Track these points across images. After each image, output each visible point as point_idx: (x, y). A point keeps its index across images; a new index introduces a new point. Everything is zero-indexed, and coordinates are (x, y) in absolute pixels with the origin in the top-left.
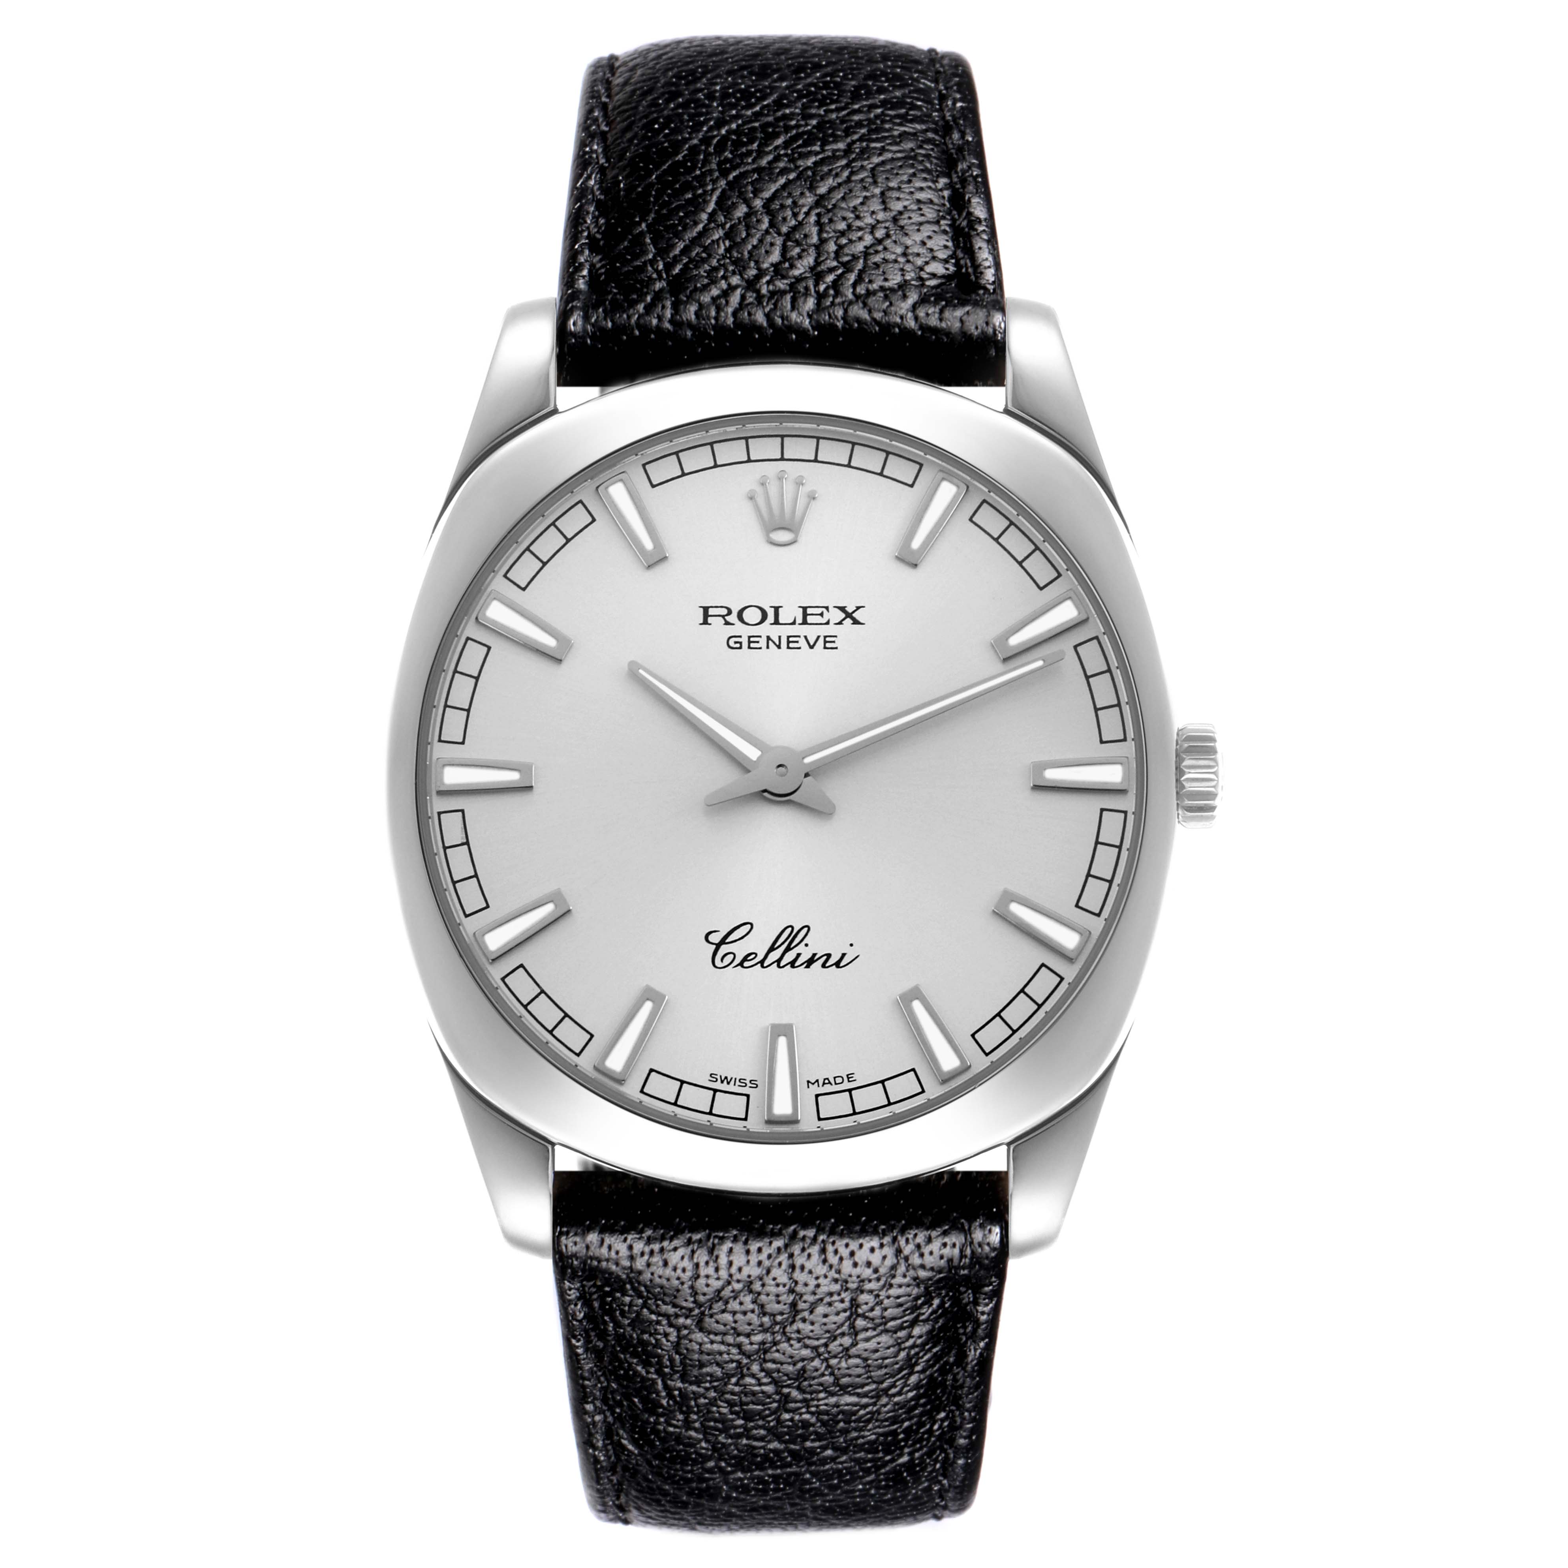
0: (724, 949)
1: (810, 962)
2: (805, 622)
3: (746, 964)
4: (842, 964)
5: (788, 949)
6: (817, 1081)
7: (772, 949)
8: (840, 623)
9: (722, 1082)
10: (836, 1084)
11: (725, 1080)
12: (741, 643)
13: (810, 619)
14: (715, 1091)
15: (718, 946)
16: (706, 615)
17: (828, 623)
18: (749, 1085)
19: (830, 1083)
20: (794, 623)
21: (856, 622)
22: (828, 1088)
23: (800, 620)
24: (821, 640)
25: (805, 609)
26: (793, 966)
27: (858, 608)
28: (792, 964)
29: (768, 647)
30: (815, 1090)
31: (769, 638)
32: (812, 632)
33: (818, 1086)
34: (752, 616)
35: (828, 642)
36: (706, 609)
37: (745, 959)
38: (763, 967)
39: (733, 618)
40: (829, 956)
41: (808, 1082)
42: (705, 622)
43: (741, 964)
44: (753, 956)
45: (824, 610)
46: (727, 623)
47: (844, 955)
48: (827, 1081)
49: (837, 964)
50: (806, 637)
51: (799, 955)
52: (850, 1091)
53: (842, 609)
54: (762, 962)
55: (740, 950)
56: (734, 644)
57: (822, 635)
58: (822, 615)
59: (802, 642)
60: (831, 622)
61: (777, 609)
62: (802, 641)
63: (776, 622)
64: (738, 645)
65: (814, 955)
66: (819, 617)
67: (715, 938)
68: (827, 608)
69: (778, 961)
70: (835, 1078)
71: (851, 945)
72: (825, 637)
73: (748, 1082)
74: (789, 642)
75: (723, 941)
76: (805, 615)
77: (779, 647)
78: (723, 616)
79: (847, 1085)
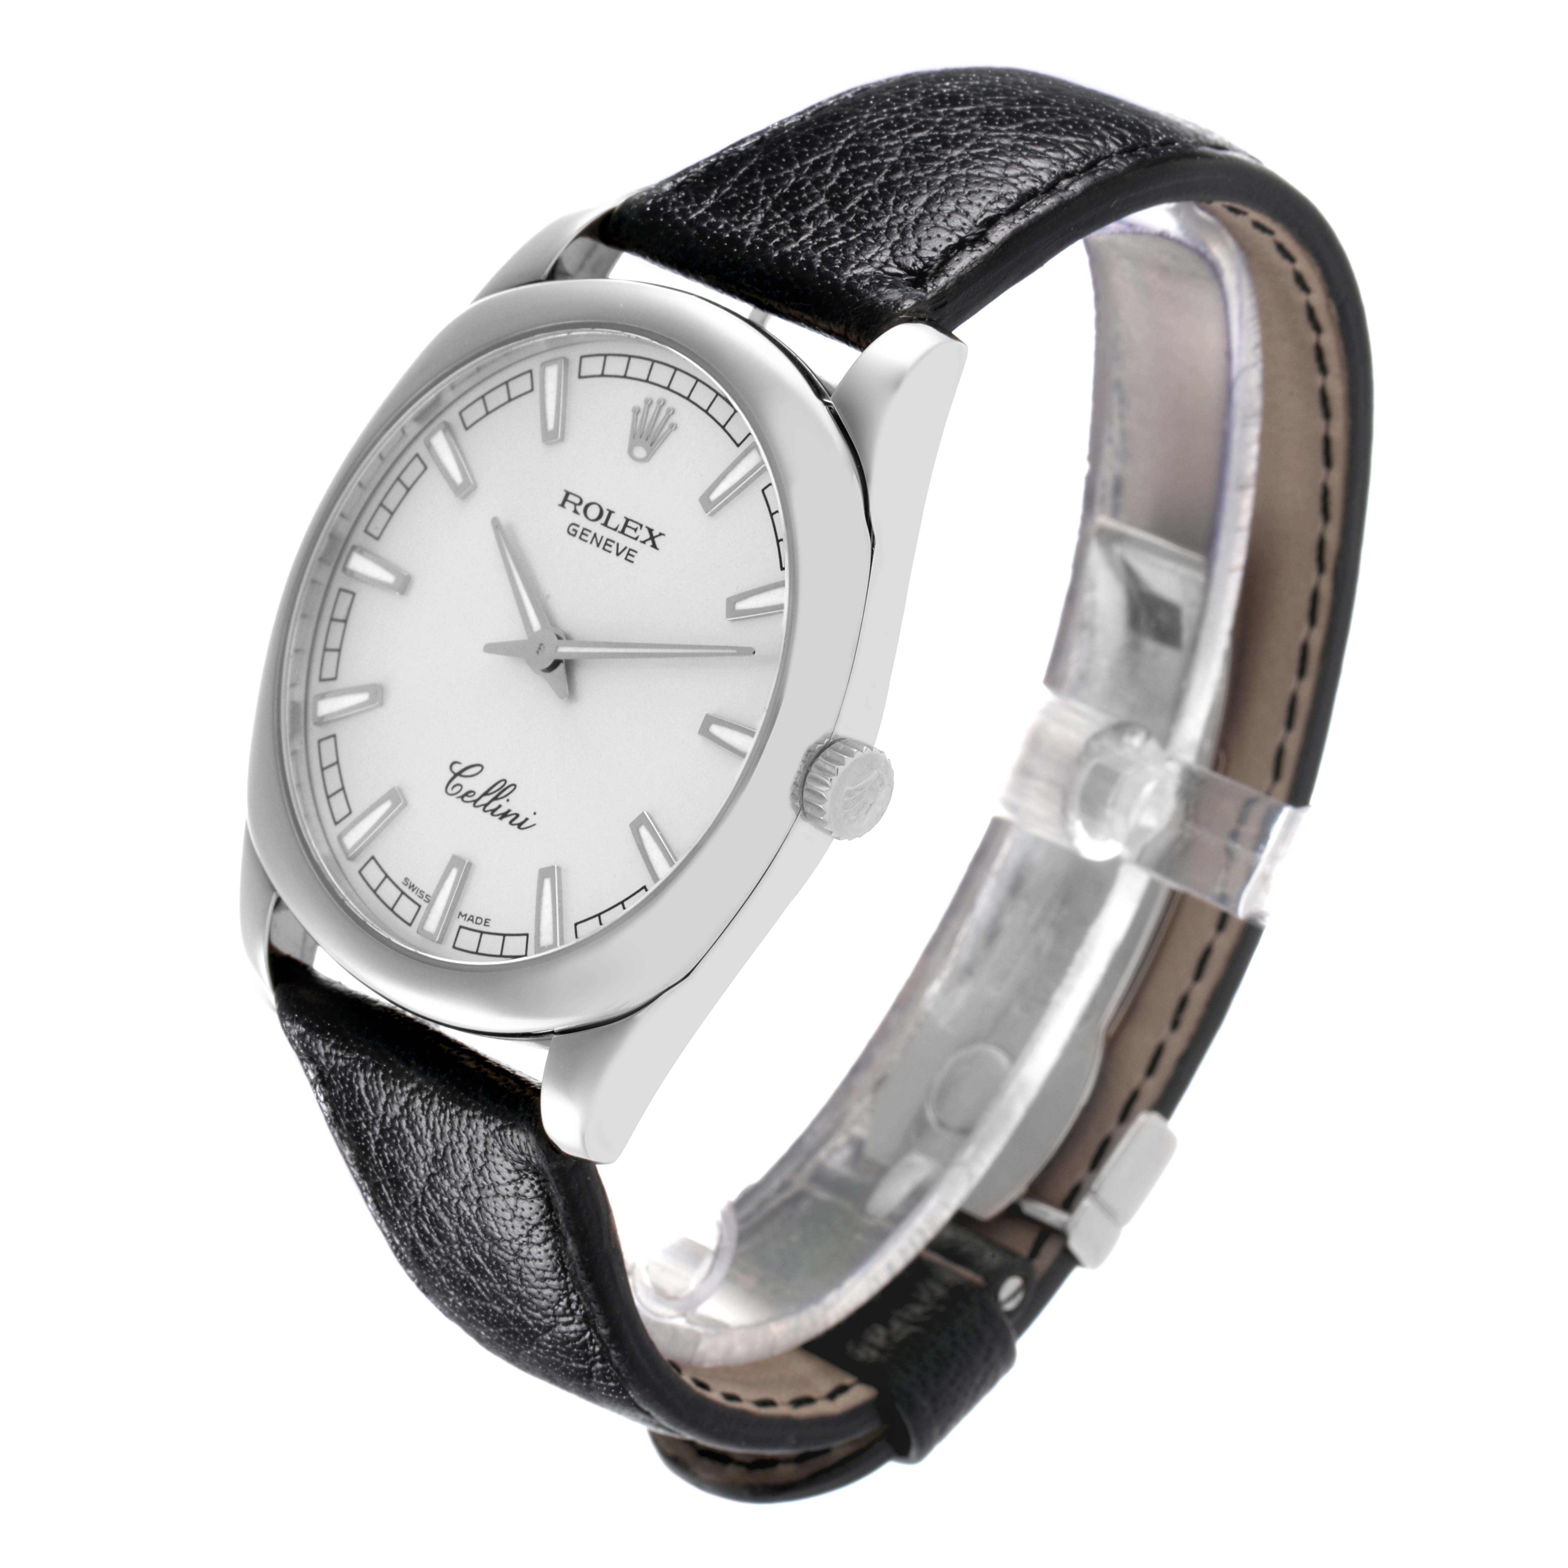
0: (458, 780)
1: (504, 815)
2: (623, 532)
3: (466, 799)
4: (523, 826)
5: (496, 798)
6: (466, 915)
7: (486, 794)
8: (644, 542)
9: (410, 887)
10: (476, 923)
11: (412, 887)
12: (576, 531)
13: (628, 531)
14: (403, 893)
15: (456, 775)
16: (566, 499)
17: (636, 539)
18: (424, 898)
19: (472, 920)
20: (615, 529)
21: (654, 546)
22: (470, 925)
23: (620, 529)
24: (627, 550)
25: (627, 520)
26: (492, 814)
27: (660, 534)
28: (493, 812)
29: (591, 542)
30: (462, 922)
31: (595, 535)
32: (624, 542)
33: (465, 919)
34: (593, 512)
35: (630, 555)
36: (568, 494)
37: (466, 794)
38: (474, 806)
39: (580, 509)
40: (517, 815)
41: (460, 913)
42: (563, 505)
43: (462, 797)
44: (472, 794)
45: (639, 527)
46: (575, 511)
47: (527, 819)
48: (471, 918)
49: (519, 826)
50: (618, 545)
51: (500, 806)
52: (482, 933)
53: (650, 531)
54: (475, 801)
55: (467, 784)
56: (572, 531)
57: (630, 546)
58: (636, 530)
59: (614, 549)
60: (639, 539)
61: (610, 512)
62: (614, 546)
63: (605, 524)
64: (573, 533)
65: (509, 811)
66: (633, 531)
67: (457, 768)
68: (641, 526)
69: (486, 805)
70: (477, 918)
71: (535, 813)
72: (630, 550)
73: (425, 895)
74: (606, 544)
75: (459, 774)
76: (626, 525)
77: (598, 545)
78: (575, 505)
79: (481, 928)
